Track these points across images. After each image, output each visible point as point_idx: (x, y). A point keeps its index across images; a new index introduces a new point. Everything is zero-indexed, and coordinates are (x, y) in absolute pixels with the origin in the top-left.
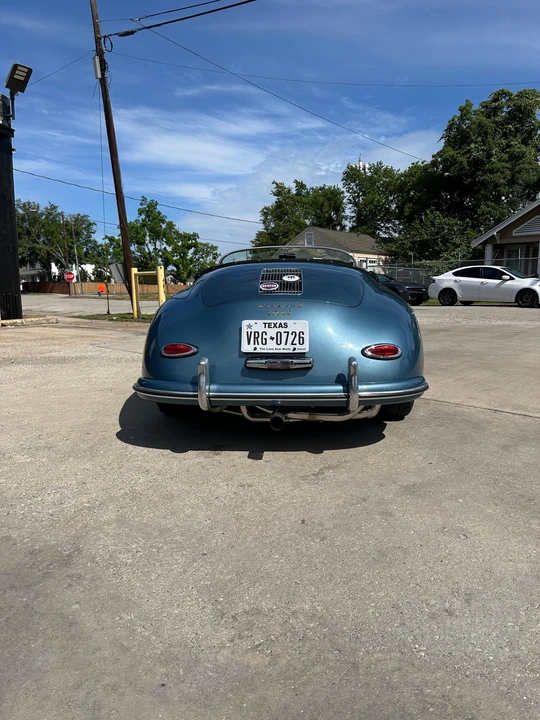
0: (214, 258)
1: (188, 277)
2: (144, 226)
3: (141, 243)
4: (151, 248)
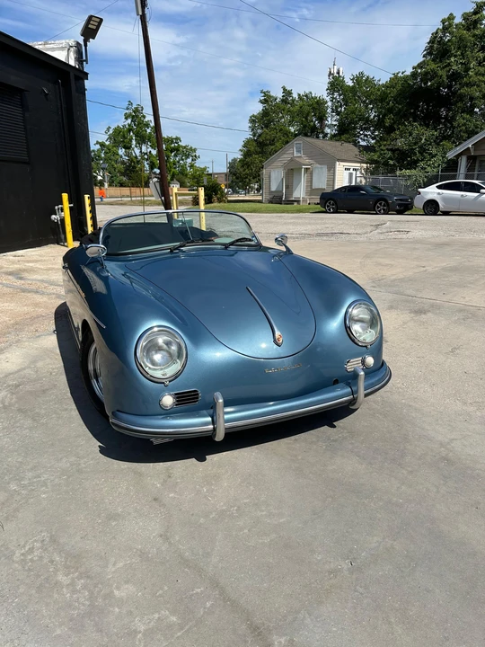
0: (194, 160)
1: (172, 179)
2: (130, 130)
3: (128, 147)
4: (137, 151)
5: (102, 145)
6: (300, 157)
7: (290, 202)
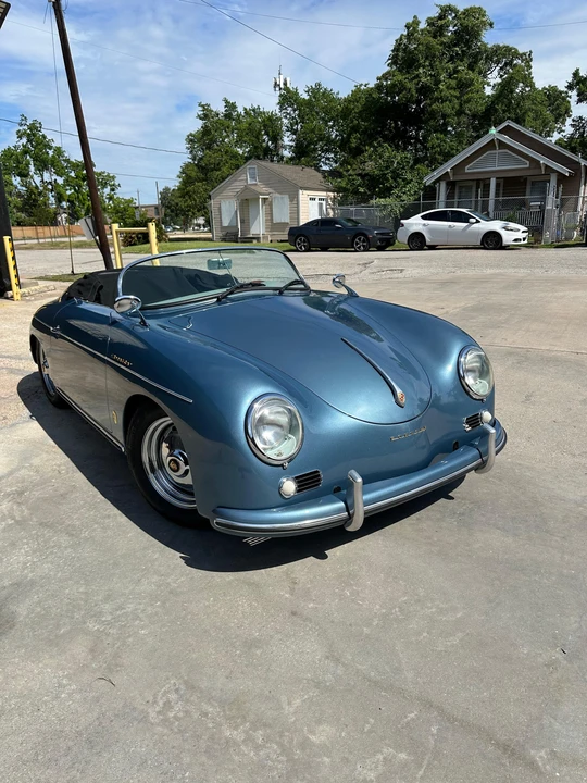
0: (113, 190)
2: (26, 152)
3: (24, 175)
4: (37, 179)
6: (255, 184)
7: (250, 240)
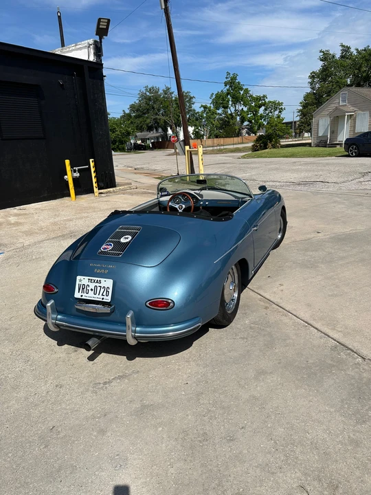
0: (280, 112)
1: (259, 129)
2: (228, 94)
3: (226, 107)
4: (233, 109)
5: (205, 107)
6: (346, 105)
7: (334, 145)
